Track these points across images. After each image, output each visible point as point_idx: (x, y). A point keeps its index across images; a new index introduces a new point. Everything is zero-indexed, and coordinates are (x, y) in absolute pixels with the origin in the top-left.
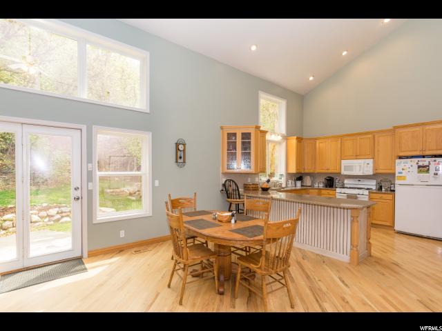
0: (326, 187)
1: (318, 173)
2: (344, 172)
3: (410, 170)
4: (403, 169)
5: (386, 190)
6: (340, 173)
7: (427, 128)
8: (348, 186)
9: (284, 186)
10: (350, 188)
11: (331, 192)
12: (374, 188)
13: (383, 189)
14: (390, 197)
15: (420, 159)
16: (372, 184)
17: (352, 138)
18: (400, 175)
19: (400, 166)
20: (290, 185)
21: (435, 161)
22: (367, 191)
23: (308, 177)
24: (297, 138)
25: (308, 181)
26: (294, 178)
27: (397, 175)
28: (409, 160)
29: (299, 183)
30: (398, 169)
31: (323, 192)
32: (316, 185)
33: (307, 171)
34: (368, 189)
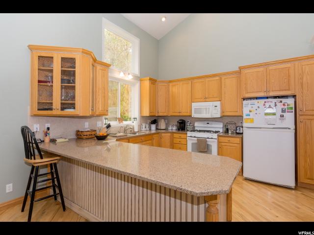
0: (179, 130)
1: (171, 116)
2: (194, 115)
3: (257, 112)
4: (250, 111)
5: (232, 133)
6: (190, 116)
7: (271, 68)
8: (198, 129)
9: (136, 130)
10: (200, 131)
11: (183, 136)
12: (221, 130)
13: (230, 132)
14: (238, 140)
15: (266, 100)
16: (219, 127)
17: (200, 80)
18: (248, 117)
19: (248, 108)
20: (144, 129)
21: (281, 102)
22: (217, 134)
23: (163, 121)
24: (150, 79)
25: (162, 125)
26: (149, 121)
27: (245, 117)
28: (255, 101)
29: (153, 127)
30: (246, 111)
31: (176, 135)
32: (170, 128)
33: (160, 114)
34: (216, 132)
